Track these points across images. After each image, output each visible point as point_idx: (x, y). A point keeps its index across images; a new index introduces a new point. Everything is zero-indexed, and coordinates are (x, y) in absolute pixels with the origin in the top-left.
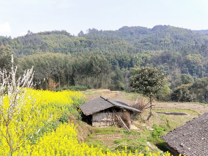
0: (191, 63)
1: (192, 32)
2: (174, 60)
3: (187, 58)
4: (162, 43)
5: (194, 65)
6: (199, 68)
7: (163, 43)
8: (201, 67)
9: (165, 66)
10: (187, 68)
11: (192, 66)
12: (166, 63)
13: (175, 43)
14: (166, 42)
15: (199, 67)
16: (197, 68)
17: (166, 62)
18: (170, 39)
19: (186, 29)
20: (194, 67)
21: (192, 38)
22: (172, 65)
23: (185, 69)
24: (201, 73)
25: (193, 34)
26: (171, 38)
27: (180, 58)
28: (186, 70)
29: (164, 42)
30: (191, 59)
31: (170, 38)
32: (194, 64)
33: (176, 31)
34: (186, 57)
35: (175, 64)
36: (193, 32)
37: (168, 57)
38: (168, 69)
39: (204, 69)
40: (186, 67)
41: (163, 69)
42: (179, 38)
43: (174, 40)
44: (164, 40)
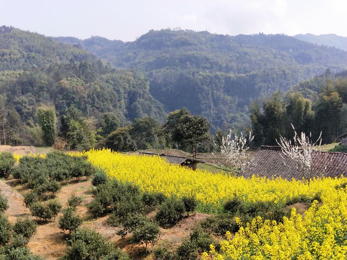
0: (70, 92)
1: (51, 40)
2: (41, 88)
3: (63, 85)
4: (5, 57)
5: (74, 96)
6: (82, 100)
7: (7, 58)
8: (84, 98)
9: (29, 98)
10: (64, 101)
11: (71, 97)
12: (29, 94)
13: (28, 58)
14: (12, 56)
15: (81, 98)
16: (78, 100)
17: (29, 92)
18: (19, 51)
19: (41, 36)
20: (75, 98)
21: (53, 50)
22: (39, 96)
23: (61, 101)
24: (86, 107)
25: (55, 45)
26: (21, 49)
27: (52, 84)
28: (63, 103)
29: (10, 55)
30: (68, 86)
31: (18, 48)
32: (74, 93)
33: (26, 37)
34: (61, 83)
35: (45, 94)
36: (53, 41)
37: (31, 83)
38: (33, 103)
39: (89, 102)
40: (62, 99)
41: (26, 103)
42: (34, 49)
43: (25, 53)
44: (8, 53)
